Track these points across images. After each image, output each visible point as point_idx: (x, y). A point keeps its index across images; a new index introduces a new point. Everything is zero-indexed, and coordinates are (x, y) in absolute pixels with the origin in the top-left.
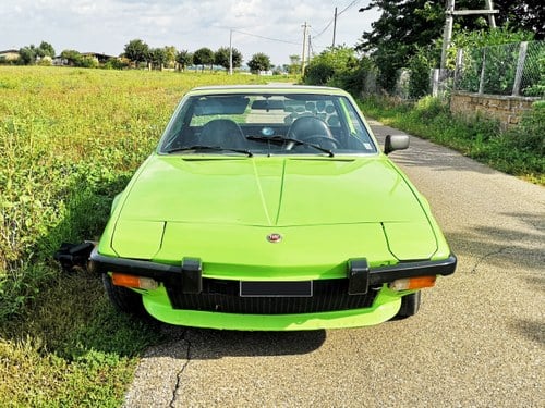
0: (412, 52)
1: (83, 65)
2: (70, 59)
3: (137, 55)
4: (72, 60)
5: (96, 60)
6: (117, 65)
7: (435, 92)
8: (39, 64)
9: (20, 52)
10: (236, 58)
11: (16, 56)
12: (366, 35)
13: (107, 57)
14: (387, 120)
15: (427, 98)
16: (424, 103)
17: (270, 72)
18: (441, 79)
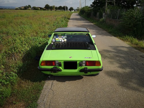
0: (99, 9)
1: (37, 10)
2: (34, 8)
3: (47, 7)
4: (35, 8)
5: (39, 9)
6: (43, 9)
7: (104, 18)
8: (28, 9)
9: (24, 7)
10: (67, 8)
11: (24, 8)
12: (91, 5)
13: (41, 8)
14: (94, 23)
15: (102, 19)
16: (101, 20)
17: (73, 11)
18: (105, 15)
